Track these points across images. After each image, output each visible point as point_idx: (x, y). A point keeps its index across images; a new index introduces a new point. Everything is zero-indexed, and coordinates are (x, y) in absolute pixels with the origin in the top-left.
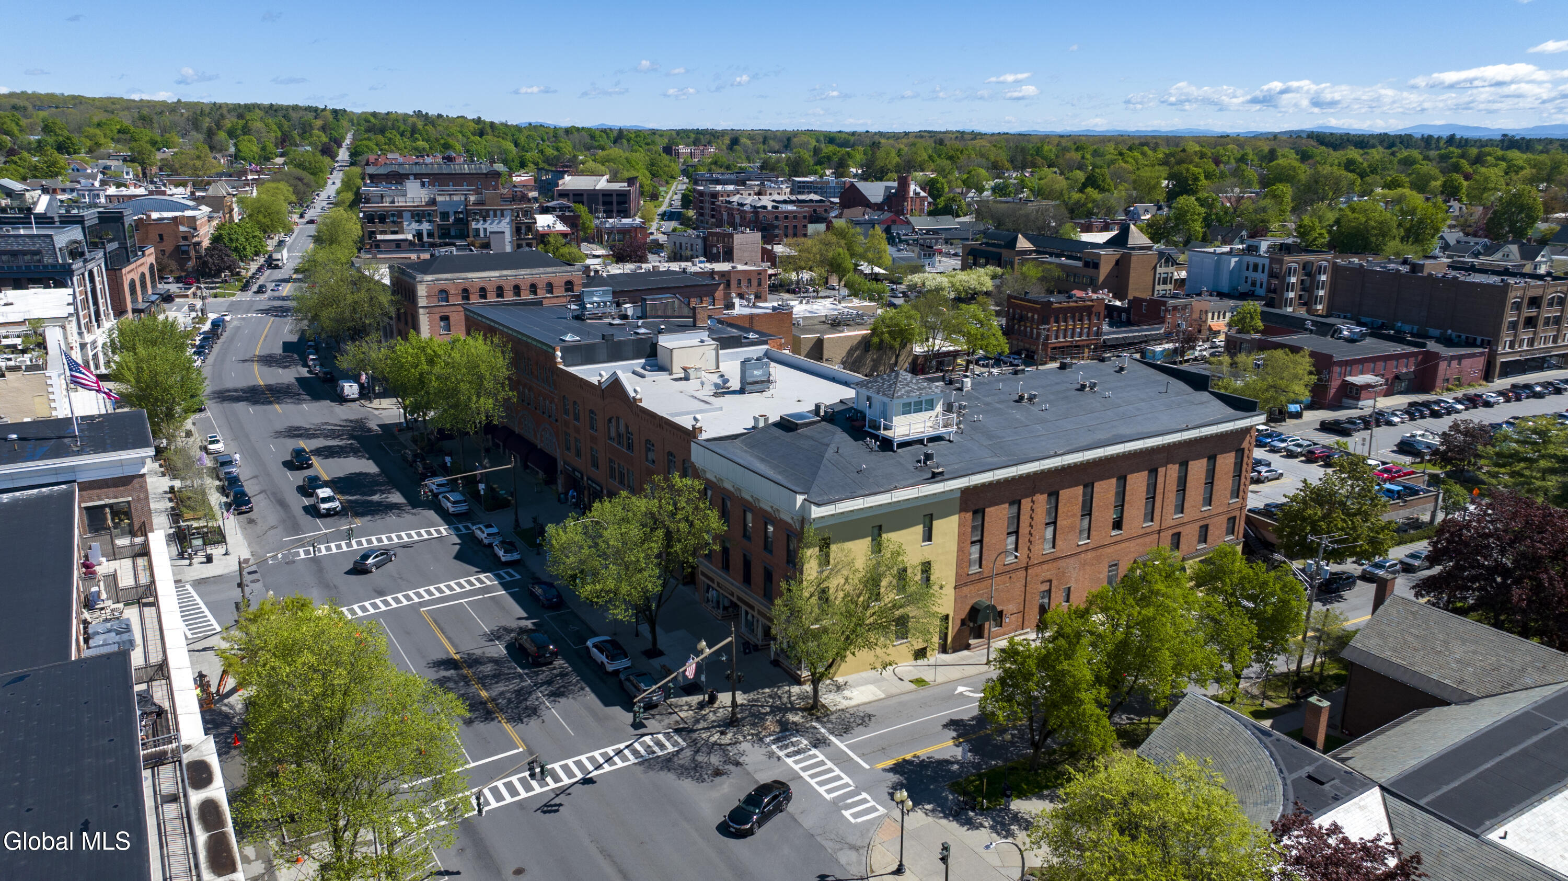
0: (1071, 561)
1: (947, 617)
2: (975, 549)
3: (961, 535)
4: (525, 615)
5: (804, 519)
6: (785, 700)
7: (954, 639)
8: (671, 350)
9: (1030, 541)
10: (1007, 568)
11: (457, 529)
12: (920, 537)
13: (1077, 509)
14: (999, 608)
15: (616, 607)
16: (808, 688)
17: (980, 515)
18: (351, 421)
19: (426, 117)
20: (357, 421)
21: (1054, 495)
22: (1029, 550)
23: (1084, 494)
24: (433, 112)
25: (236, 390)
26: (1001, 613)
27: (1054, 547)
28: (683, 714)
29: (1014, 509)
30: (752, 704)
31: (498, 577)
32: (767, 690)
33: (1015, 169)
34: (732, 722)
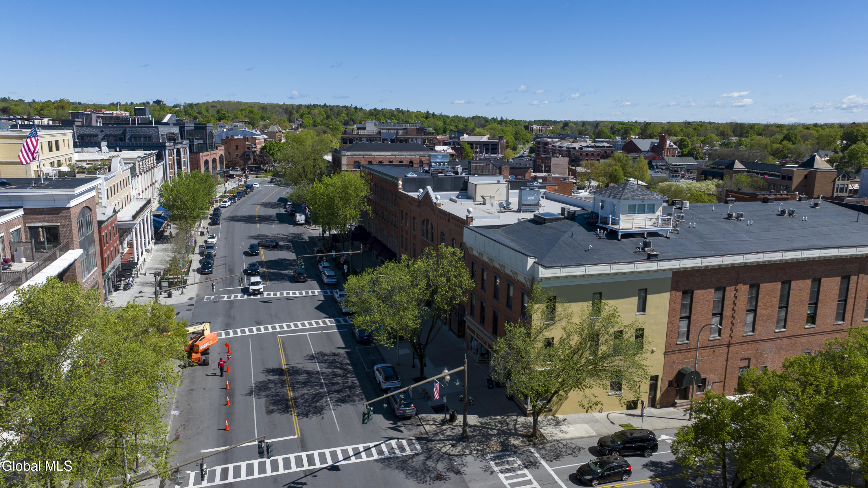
0: (768, 344)
1: (657, 377)
2: (684, 324)
3: (671, 310)
4: (344, 346)
5: (533, 278)
6: (511, 426)
7: (662, 396)
8: (476, 185)
9: (732, 323)
10: (711, 344)
11: (325, 292)
12: (635, 307)
13: (776, 301)
14: (703, 376)
15: (380, 335)
16: (531, 419)
17: (689, 295)
18: (294, 234)
19: (402, 112)
20: (298, 234)
21: (755, 287)
22: (732, 330)
23: (782, 290)
24: (405, 109)
25: (241, 217)
26: (704, 381)
27: (753, 331)
28: (427, 428)
29: (720, 294)
30: (483, 426)
31: (337, 321)
32: (499, 417)
33: (735, 136)
34: (463, 438)
